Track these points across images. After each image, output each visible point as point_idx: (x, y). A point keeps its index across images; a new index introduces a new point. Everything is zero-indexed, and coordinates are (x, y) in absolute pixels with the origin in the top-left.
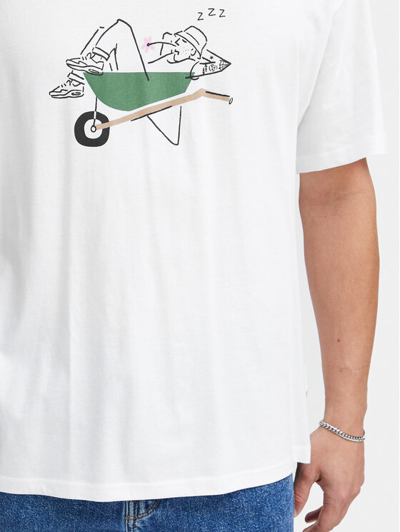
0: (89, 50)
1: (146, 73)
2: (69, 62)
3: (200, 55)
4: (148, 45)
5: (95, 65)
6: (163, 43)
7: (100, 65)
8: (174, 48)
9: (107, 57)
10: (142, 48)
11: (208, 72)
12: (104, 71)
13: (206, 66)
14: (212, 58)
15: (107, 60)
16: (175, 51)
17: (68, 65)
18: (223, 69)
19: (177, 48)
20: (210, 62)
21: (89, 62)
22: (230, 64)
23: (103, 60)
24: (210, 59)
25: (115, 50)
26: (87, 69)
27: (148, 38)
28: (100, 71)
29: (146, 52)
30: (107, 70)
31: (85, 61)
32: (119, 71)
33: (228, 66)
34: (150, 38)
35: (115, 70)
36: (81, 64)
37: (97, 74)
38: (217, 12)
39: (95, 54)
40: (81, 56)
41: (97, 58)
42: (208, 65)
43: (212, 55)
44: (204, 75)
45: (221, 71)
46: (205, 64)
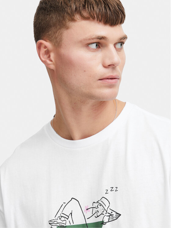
0: (59, 215)
1: (86, 224)
2: (50, 222)
3: (107, 212)
4: (87, 209)
5: (62, 222)
6: (93, 208)
7: (64, 222)
8: (96, 210)
9: (67, 217)
10: (85, 211)
11: (111, 220)
12: (67, 225)
13: (110, 217)
14: (112, 213)
15: (67, 219)
16: (97, 211)
17: (50, 223)
18: (117, 218)
19: (98, 209)
20: (111, 215)
21: (59, 221)
22: (120, 215)
23: (66, 219)
24: (111, 213)
25: (71, 214)
26: (58, 225)
27: (87, 206)
28: (65, 225)
29: (86, 213)
30: (68, 224)
31: (57, 221)
32: (74, 224)
33: (119, 216)
34: (88, 206)
35: (72, 224)
36: (55, 223)
37: (63, 226)
38: (114, 189)
39: (62, 216)
40: (55, 219)
41: (63, 219)
42: (111, 217)
43: (112, 211)
44: (109, 222)
45: (116, 219)
46: (109, 216)
